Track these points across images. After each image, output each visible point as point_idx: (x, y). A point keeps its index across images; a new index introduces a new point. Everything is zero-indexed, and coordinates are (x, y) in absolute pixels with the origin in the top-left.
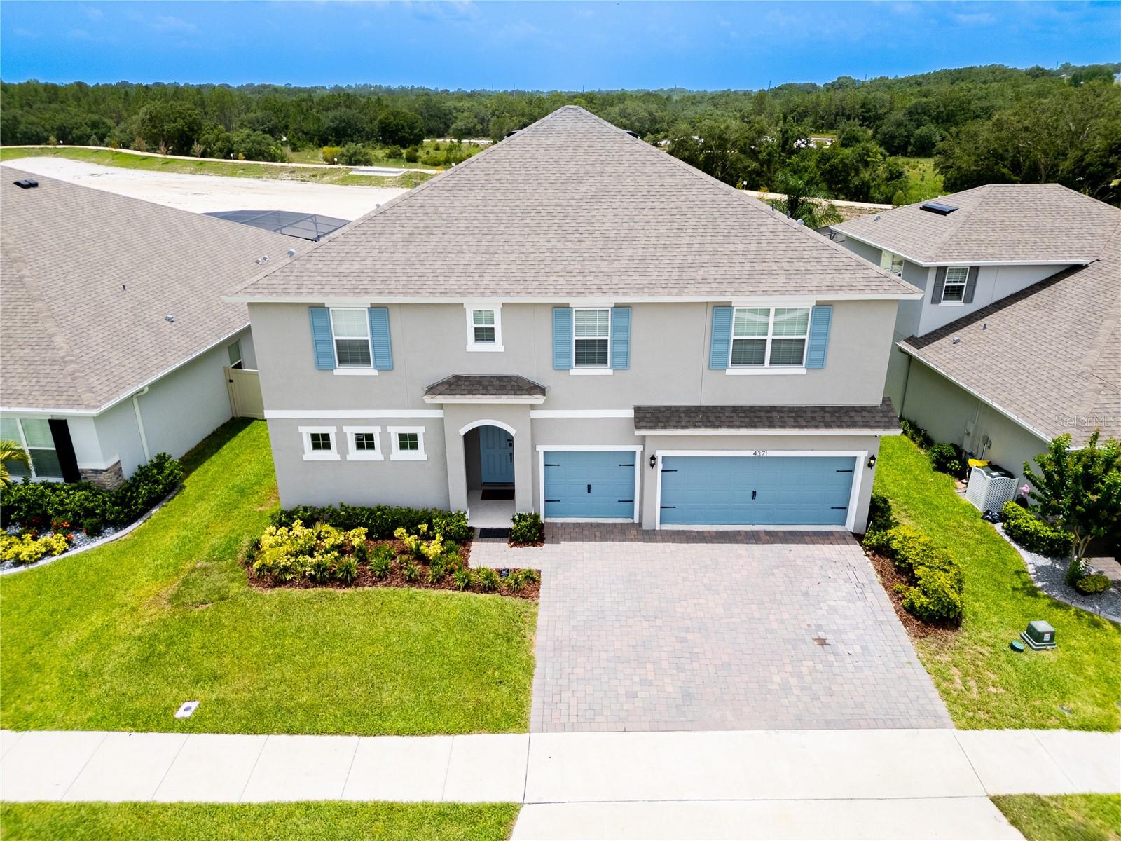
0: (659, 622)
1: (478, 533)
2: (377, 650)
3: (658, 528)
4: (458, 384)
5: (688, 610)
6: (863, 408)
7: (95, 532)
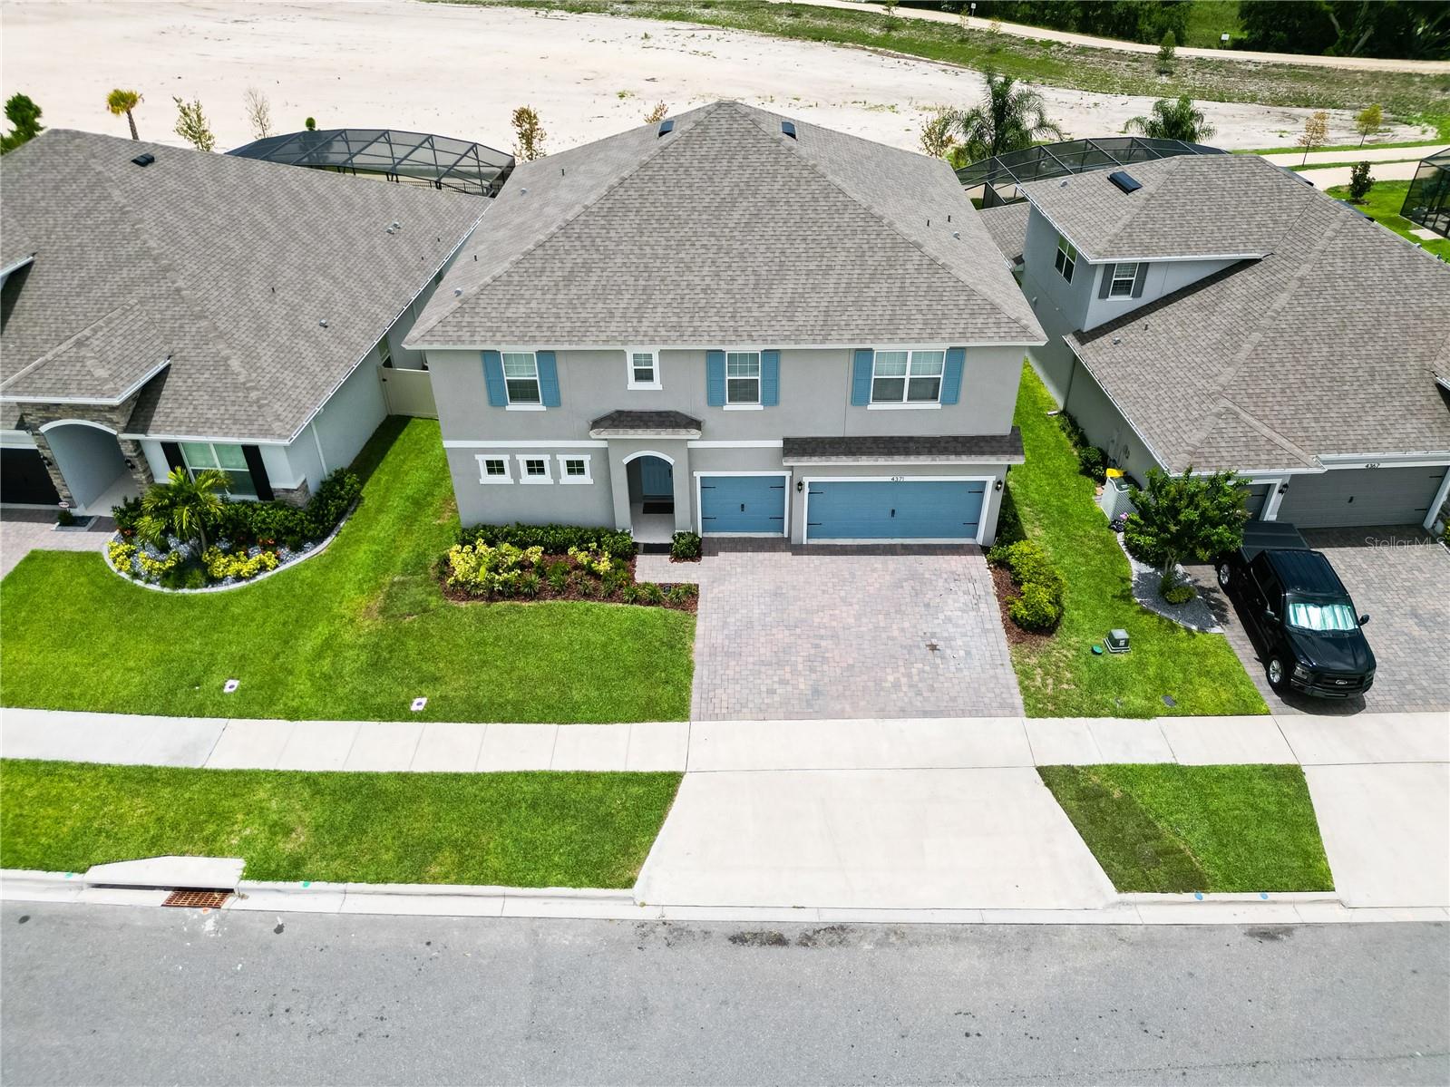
0: (798, 631)
1: (642, 547)
2: (564, 656)
3: (805, 543)
4: (621, 419)
5: (824, 621)
6: (993, 438)
7: (297, 548)
